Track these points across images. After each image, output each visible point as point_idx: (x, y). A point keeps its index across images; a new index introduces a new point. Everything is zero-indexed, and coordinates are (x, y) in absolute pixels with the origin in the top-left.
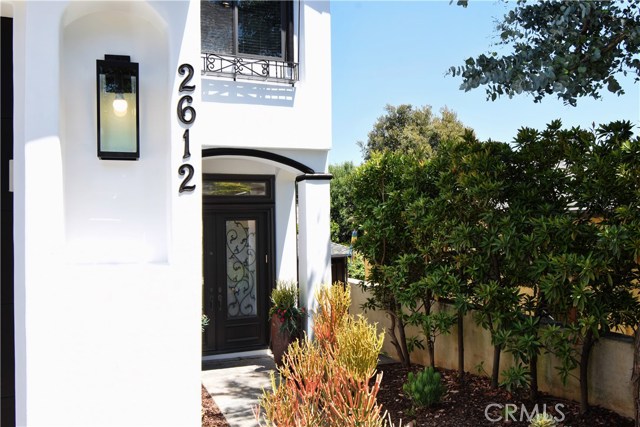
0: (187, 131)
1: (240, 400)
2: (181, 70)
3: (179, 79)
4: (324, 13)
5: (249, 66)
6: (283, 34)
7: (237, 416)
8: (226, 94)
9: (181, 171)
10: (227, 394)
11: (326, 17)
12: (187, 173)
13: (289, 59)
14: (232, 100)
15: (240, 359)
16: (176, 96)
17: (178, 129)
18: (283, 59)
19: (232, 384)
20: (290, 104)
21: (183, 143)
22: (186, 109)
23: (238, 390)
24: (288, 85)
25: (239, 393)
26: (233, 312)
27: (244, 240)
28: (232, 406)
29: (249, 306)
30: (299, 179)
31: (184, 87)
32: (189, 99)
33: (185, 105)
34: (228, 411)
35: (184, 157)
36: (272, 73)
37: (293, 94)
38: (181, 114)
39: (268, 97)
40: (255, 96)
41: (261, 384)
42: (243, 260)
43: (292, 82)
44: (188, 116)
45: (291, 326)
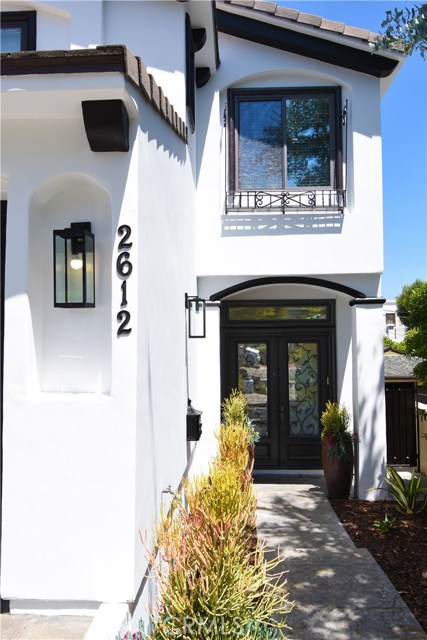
0: (125, 283)
1: (278, 517)
2: (120, 231)
3: (118, 239)
4: (374, 137)
5: (297, 198)
6: (332, 163)
7: (267, 532)
8: (275, 227)
9: (119, 316)
10: (269, 510)
11: (377, 140)
12: (124, 318)
13: (338, 186)
14: (281, 232)
15: (301, 476)
16: (116, 253)
17: (117, 281)
18: (331, 187)
19: (279, 500)
20: (338, 231)
21: (121, 293)
22: (124, 263)
23: (281, 507)
24: (337, 212)
25: (281, 510)
26: (295, 430)
27: (306, 362)
28: (268, 522)
29: (311, 426)
30: (352, 303)
31: (122, 245)
32: (127, 255)
33: (123, 260)
34: (263, 525)
35: (122, 305)
36: (319, 202)
37: (341, 221)
38: (120, 268)
39: (314, 226)
40: (302, 226)
41: (307, 504)
42: (304, 382)
43: (341, 210)
44: (126, 270)
45: (339, 451)
